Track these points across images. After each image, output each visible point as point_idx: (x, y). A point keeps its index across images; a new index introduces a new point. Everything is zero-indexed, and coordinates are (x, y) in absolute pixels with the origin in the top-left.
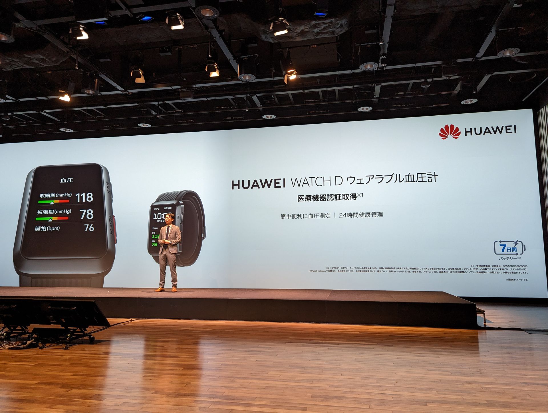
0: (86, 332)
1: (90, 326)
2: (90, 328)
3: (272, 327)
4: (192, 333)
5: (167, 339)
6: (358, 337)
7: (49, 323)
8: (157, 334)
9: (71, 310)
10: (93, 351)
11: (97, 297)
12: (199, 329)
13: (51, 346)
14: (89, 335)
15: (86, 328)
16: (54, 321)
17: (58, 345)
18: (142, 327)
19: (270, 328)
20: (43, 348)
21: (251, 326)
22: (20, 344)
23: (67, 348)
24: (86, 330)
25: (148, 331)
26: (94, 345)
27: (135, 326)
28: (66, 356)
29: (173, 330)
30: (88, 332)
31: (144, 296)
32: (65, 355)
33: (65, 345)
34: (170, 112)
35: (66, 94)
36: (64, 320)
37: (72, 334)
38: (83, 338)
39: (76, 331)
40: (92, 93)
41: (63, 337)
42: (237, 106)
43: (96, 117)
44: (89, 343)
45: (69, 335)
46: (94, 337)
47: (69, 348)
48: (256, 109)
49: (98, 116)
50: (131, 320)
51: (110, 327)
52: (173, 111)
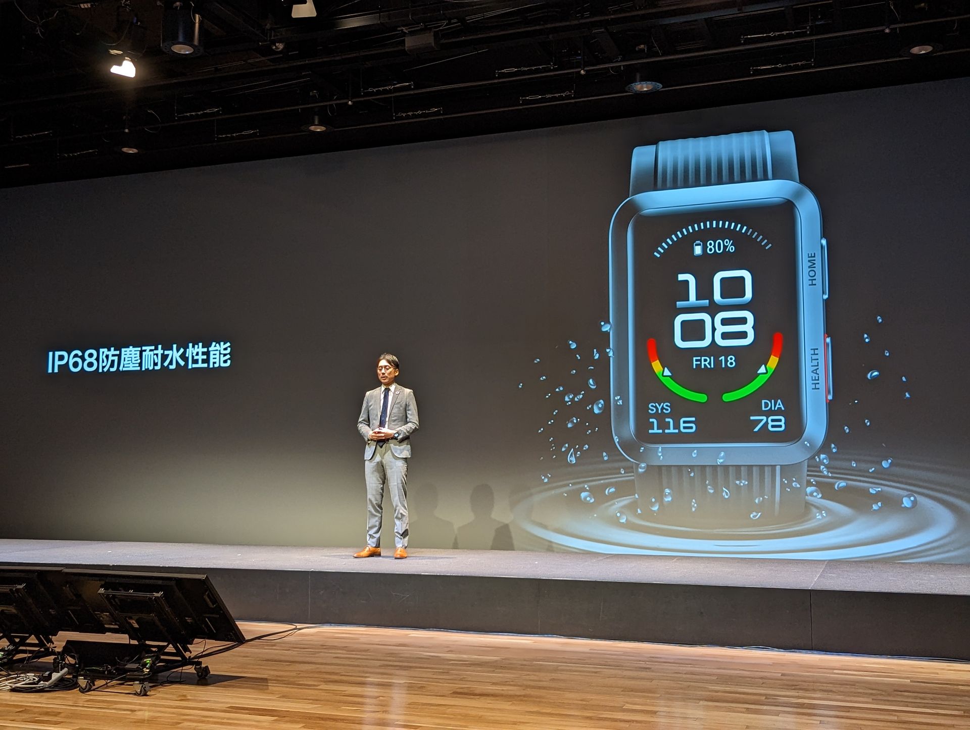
0: (187, 654)
1: (196, 640)
2: (197, 645)
3: (660, 658)
4: (450, 667)
5: (387, 679)
6: (905, 694)
7: (102, 630)
8: (358, 666)
9: (150, 599)
10: (206, 701)
11: (212, 567)
12: (465, 656)
13: (108, 687)
14: (195, 662)
15: (188, 646)
16: (113, 625)
17: (122, 684)
18: (322, 646)
19: (654, 659)
20: (89, 690)
22: (37, 679)
23: (144, 693)
24: (187, 650)
26: (209, 688)
27: (304, 642)
28: (141, 712)
30: (193, 655)
31: (326, 567)
32: (140, 710)
33: (140, 684)
34: (381, 89)
35: (126, 58)
36: (136, 624)
37: (154, 658)
38: (181, 668)
39: (165, 651)
40: (187, 53)
41: (135, 666)
42: (555, 64)
43: (199, 113)
44: (196, 681)
45: (150, 659)
46: (207, 667)
47: (148, 693)
48: (607, 69)
49: (203, 111)
50: (295, 627)
51: (244, 643)
52: (389, 85)
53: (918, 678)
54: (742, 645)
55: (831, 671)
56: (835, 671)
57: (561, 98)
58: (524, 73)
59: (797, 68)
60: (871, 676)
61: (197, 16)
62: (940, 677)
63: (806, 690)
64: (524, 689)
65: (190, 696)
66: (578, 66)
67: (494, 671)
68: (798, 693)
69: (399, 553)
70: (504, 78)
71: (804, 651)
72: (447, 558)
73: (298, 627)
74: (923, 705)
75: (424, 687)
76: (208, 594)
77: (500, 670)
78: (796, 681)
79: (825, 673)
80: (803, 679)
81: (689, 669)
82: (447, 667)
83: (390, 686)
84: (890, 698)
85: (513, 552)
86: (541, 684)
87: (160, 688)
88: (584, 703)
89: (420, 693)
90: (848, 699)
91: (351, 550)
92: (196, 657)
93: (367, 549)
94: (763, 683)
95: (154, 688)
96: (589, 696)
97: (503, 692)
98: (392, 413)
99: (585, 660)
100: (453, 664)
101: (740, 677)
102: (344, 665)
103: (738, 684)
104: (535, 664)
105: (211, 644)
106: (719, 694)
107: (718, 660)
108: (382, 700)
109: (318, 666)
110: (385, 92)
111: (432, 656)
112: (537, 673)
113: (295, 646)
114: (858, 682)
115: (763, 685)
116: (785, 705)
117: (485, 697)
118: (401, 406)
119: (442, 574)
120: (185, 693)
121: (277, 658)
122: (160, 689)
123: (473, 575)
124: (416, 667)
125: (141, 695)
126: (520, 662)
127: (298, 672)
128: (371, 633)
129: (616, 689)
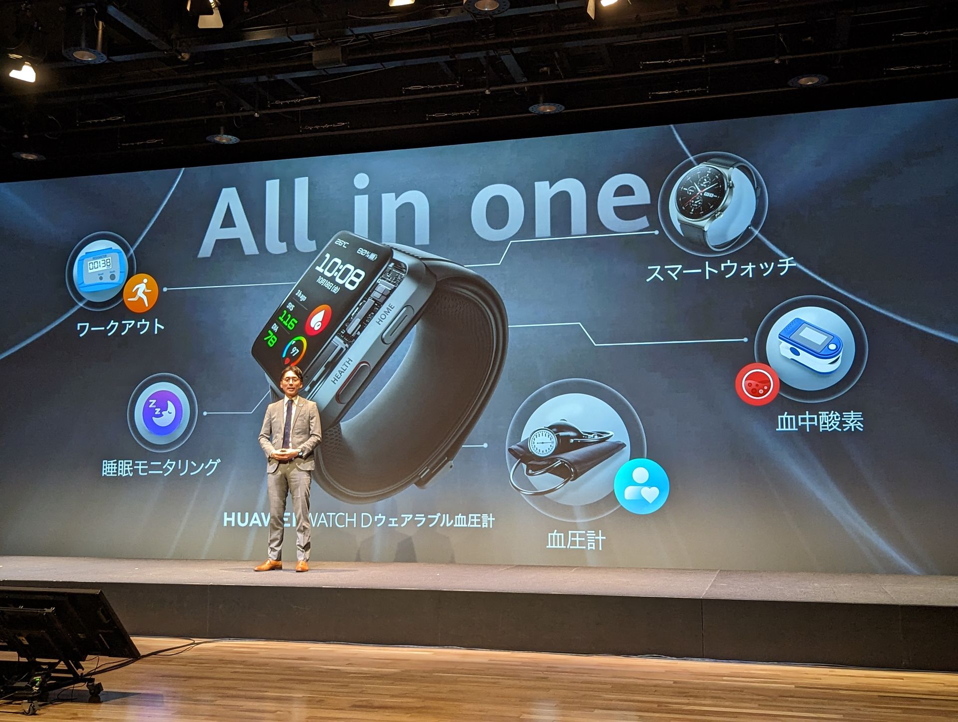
0: (79, 671)
1: (89, 657)
2: (90, 662)
3: (557, 667)
4: (349, 680)
5: (286, 692)
6: (790, 699)
8: (257, 681)
9: (41, 615)
11: (107, 581)
12: (365, 669)
14: (87, 679)
15: (81, 662)
17: (10, 703)
18: (220, 660)
19: (551, 669)
21: (503, 665)
23: (33, 713)
24: (79, 667)
25: (235, 672)
26: (102, 705)
27: (203, 657)
29: (300, 671)
30: (85, 672)
31: (225, 580)
33: (28, 703)
34: (288, 102)
35: (26, 63)
36: (26, 641)
37: (45, 675)
38: (73, 686)
39: (57, 668)
40: (90, 59)
41: (23, 684)
42: (461, 83)
43: (102, 121)
44: (88, 699)
45: (39, 677)
46: (100, 684)
47: (37, 712)
48: (512, 89)
49: (106, 119)
50: (193, 642)
51: (139, 659)
52: (295, 99)
53: (801, 683)
54: (636, 654)
55: (720, 678)
56: (725, 678)
57: (467, 117)
58: (431, 91)
59: (692, 94)
60: (758, 683)
61: (101, 23)
62: (823, 682)
63: (696, 697)
64: (423, 701)
65: (83, 714)
66: (484, 85)
67: (393, 683)
68: (689, 699)
69: (300, 566)
70: (409, 95)
71: (696, 659)
72: (349, 571)
73: (196, 642)
74: (807, 709)
75: (323, 700)
76: (102, 609)
77: (399, 683)
78: (687, 688)
79: (715, 680)
80: (695, 686)
81: (586, 678)
82: (345, 680)
83: (289, 700)
84: (774, 704)
85: (416, 564)
86: (440, 696)
87: (49, 706)
88: (482, 713)
89: (319, 706)
90: (737, 705)
91: (251, 563)
92: (89, 674)
93: (268, 562)
94: (656, 691)
95: (43, 707)
96: (486, 707)
97: (401, 704)
98: (295, 426)
99: (483, 671)
100: (353, 677)
101: (635, 685)
102: (242, 680)
103: (633, 692)
104: (435, 676)
105: (106, 660)
106: (613, 702)
107: (613, 668)
108: (280, 715)
109: (215, 681)
110: (293, 105)
111: (333, 669)
112: (437, 685)
113: (191, 661)
114: (746, 688)
115: (656, 693)
116: (676, 712)
117: (383, 710)
118: (305, 419)
119: (343, 587)
120: (75, 711)
121: (174, 673)
122: (50, 708)
123: (375, 587)
124: (315, 681)
125: (30, 714)
126: (419, 674)
127: (196, 688)
128: (270, 647)
129: (513, 700)
